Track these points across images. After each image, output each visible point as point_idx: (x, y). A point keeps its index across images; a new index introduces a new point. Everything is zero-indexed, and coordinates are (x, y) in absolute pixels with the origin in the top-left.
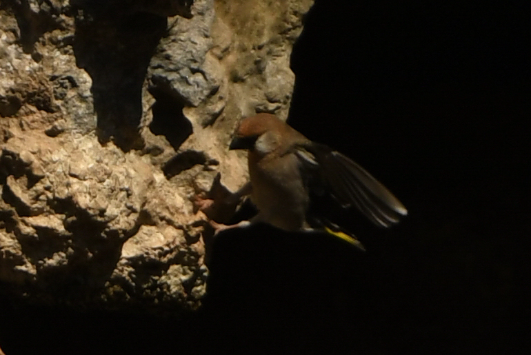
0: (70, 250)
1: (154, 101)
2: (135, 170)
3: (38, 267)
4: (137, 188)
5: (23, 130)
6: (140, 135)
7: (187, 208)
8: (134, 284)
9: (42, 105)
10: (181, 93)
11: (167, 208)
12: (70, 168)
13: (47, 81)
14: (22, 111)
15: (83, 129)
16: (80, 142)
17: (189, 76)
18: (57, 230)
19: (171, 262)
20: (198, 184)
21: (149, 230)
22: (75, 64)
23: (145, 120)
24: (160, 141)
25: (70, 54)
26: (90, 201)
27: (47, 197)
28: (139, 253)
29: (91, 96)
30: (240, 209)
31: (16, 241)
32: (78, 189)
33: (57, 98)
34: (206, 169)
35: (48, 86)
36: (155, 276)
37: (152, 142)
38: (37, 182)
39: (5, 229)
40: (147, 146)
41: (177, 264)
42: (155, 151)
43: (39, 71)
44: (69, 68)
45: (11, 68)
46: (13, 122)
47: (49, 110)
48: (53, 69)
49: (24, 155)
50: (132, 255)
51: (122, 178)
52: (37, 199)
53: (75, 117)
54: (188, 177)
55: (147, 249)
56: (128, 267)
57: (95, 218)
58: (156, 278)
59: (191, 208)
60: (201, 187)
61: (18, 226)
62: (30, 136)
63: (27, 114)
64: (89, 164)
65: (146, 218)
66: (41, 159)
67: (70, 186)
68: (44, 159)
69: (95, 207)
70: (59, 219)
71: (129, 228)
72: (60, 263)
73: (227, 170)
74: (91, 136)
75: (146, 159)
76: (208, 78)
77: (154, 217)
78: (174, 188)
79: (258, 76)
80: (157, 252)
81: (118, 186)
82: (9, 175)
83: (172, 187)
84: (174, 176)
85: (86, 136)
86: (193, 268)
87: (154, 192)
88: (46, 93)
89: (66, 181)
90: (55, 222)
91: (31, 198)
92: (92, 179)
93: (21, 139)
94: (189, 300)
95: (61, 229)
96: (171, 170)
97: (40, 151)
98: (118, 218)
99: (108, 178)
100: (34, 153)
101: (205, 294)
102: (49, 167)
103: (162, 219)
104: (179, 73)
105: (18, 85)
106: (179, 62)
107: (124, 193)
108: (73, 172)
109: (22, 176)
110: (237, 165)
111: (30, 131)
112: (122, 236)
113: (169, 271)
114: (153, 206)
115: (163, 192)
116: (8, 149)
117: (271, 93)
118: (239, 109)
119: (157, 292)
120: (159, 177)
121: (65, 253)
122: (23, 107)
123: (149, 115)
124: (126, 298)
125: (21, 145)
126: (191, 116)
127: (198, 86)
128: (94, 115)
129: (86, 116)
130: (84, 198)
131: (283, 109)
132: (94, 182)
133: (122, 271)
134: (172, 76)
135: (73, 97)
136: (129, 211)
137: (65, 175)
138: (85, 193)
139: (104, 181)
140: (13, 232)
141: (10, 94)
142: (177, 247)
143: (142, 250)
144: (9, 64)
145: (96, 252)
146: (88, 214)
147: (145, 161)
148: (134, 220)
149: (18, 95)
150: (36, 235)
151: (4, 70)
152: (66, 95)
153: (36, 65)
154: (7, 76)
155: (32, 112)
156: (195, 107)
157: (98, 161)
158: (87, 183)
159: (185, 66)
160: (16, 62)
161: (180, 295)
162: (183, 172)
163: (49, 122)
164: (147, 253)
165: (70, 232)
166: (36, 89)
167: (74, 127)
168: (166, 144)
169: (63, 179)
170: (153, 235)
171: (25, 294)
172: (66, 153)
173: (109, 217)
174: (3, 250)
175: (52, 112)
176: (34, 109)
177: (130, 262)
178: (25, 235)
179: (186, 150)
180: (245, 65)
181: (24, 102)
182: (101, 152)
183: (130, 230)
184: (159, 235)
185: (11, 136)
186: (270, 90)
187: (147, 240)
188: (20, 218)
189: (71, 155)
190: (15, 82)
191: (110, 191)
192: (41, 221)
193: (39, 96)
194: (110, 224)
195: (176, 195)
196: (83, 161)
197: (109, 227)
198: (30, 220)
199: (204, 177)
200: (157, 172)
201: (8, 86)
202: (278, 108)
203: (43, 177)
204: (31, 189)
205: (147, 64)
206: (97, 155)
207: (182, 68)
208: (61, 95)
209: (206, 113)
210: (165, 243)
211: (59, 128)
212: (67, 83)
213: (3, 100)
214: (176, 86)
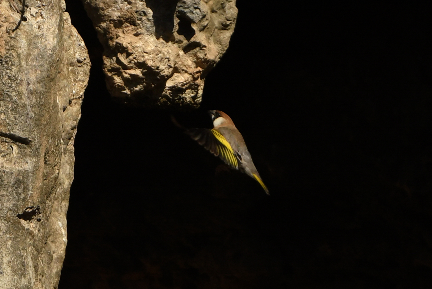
0: (145, 84)
1: (179, 21)
2: (171, 50)
3: (131, 91)
4: (172, 57)
5: (124, 34)
6: (173, 35)
7: (193, 66)
8: (171, 98)
9: (132, 23)
10: (190, 17)
11: (185, 66)
12: (144, 49)
13: (134, 13)
14: (123, 26)
15: (149, 33)
16: (148, 38)
17: (194, 10)
18: (139, 76)
19: (187, 88)
20: (198, 56)
21: (177, 75)
22: (145, 6)
23: (175, 29)
24: (181, 38)
25: (143, 2)
26: (153, 63)
27: (135, 62)
28: (173, 85)
29: (153, 19)
30: (216, 66)
31: (122, 80)
32: (147, 58)
33: (138, 20)
34: (201, 49)
35: (134, 15)
36: (180, 94)
37: (178, 38)
38: (130, 55)
39: (117, 75)
40: (176, 40)
41: (189, 89)
42: (180, 42)
43: (130, 9)
44: (143, 7)
45: (119, 8)
46: (120, 30)
47: (135, 25)
48: (136, 8)
49: (125, 44)
50: (170, 86)
51: (166, 53)
52: (130, 62)
53: (146, 28)
54: (194, 53)
55: (177, 83)
56: (169, 91)
57: (155, 70)
58: (181, 95)
59: (195, 65)
60: (199, 57)
61: (122, 74)
62: (127, 36)
63: (126, 27)
64: (152, 48)
65: (176, 70)
66: (131, 46)
67: (144, 57)
68: (133, 46)
69: (154, 66)
70: (139, 71)
71: (169, 74)
72: (140, 89)
73: (210, 50)
74: (153, 36)
75: (176, 45)
76: (201, 11)
77: (180, 69)
78: (188, 57)
79: (223, 10)
80: (181, 84)
81: (164, 57)
82: (118, 53)
83: (187, 57)
84: (188, 52)
85: (150, 36)
86: (196, 91)
87: (179, 59)
88: (134, 18)
89: (142, 55)
90: (138, 72)
91: (128, 62)
92: (153, 54)
93: (123, 37)
94: (194, 104)
95: (141, 75)
96: (186, 50)
97: (131, 42)
98: (164, 70)
99: (160, 53)
100: (129, 43)
101: (201, 102)
102: (135, 49)
103: (183, 70)
104: (189, 9)
105: (122, 15)
106: (189, 5)
107: (167, 60)
108: (145, 51)
109: (124, 53)
110: (214, 47)
111: (127, 34)
112: (166, 77)
113: (186, 92)
114: (179, 65)
115: (183, 59)
116: (118, 42)
117: (228, 17)
118: (214, 24)
119: (181, 101)
120: (181, 53)
121: (142, 85)
122: (124, 24)
123: (177, 26)
124: (168, 104)
125: (124, 40)
126: (194, 27)
127: (197, 14)
128: (154, 27)
129: (151, 27)
130: (150, 62)
131: (233, 23)
132: (154, 55)
133: (166, 92)
134: (186, 10)
135: (145, 19)
136: (169, 67)
137: (142, 52)
138: (150, 60)
139: (158, 55)
140: (120, 76)
141: (119, 18)
142: (189, 82)
143: (174, 84)
144: (118, 6)
145: (155, 84)
146: (152, 68)
147: (175, 46)
148: (171, 71)
149: (122, 19)
150: (130, 78)
151: (116, 8)
152: (142, 19)
153: (129, 6)
154: (117, 11)
155: (128, 26)
156: (196, 23)
157: (156, 46)
158: (151, 56)
159: (192, 6)
160: (121, 5)
161: (191, 102)
162: (191, 51)
163: (135, 30)
164: (177, 85)
165: (144, 76)
166: (129, 16)
167: (146, 32)
168: (184, 39)
169: (141, 54)
170: (179, 77)
171: (126, 103)
172: (142, 43)
173: (160, 70)
174: (116, 84)
175: (136, 26)
176: (128, 25)
177: (170, 89)
178: (125, 78)
179: (192, 41)
180: (217, 5)
181: (124, 22)
182: (157, 42)
183: (170, 75)
184: (182, 77)
185: (119, 36)
186: (227, 16)
187: (177, 79)
188: (123, 71)
189: (144, 44)
190: (121, 14)
191: (161, 59)
192: (132, 72)
193: (131, 19)
194: (161, 73)
195: (189, 60)
196: (149, 46)
197: (160, 74)
198: (128, 71)
199: (200, 53)
200: (181, 50)
201: (117, 15)
202: (231, 23)
203: (133, 53)
204: (128, 58)
205: (176, 5)
206: (155, 44)
207: (191, 7)
208: (140, 19)
209: (201, 25)
210: (184, 80)
211: (139, 33)
212: (142, 14)
213: (116, 21)
214: (188, 15)
